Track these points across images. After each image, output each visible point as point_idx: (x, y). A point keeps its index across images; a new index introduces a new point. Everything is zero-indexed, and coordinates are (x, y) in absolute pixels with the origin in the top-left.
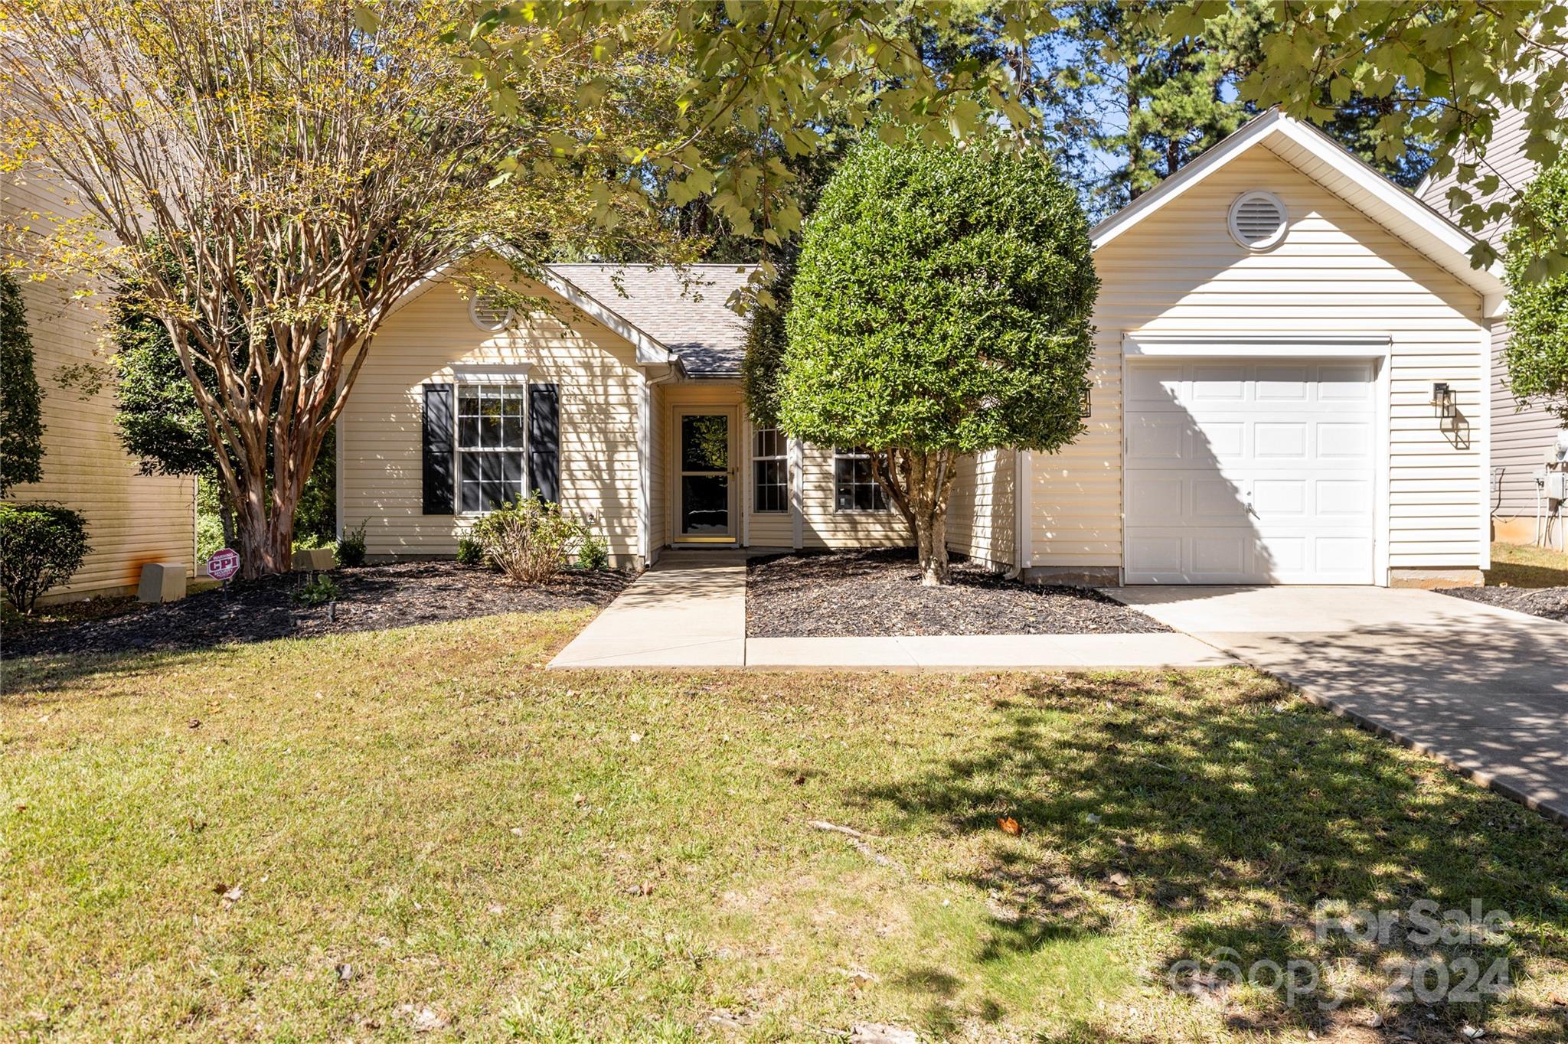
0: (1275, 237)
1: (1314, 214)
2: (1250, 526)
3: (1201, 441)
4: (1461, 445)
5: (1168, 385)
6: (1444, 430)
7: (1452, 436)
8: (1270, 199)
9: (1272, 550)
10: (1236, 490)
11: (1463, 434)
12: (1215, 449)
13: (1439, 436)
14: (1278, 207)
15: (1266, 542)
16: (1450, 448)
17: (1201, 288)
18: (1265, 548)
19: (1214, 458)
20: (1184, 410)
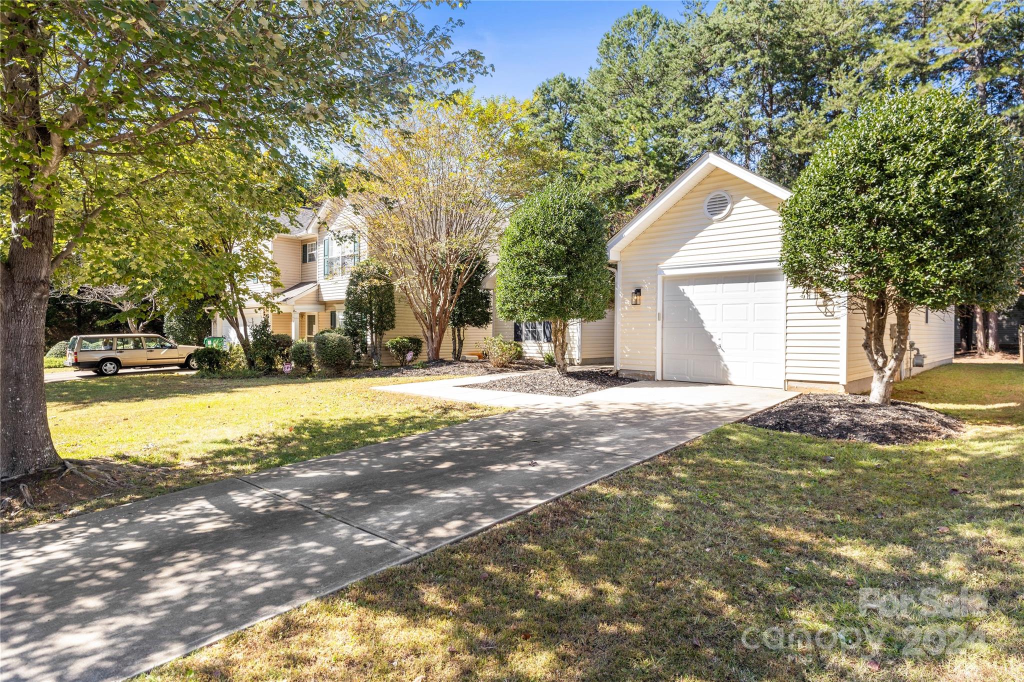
0: (725, 212)
1: (746, 198)
2: (719, 355)
3: (696, 313)
4: (829, 314)
5: (681, 288)
6: (818, 306)
7: (823, 309)
8: (724, 194)
9: (729, 367)
10: (712, 337)
11: (830, 308)
12: (702, 317)
13: (816, 309)
14: (727, 197)
15: (726, 363)
16: (822, 316)
17: (690, 242)
18: (725, 365)
19: (702, 321)
20: (688, 299)
